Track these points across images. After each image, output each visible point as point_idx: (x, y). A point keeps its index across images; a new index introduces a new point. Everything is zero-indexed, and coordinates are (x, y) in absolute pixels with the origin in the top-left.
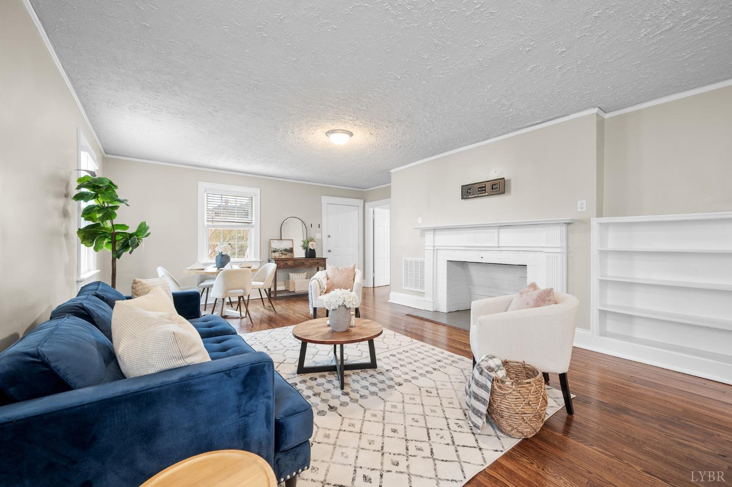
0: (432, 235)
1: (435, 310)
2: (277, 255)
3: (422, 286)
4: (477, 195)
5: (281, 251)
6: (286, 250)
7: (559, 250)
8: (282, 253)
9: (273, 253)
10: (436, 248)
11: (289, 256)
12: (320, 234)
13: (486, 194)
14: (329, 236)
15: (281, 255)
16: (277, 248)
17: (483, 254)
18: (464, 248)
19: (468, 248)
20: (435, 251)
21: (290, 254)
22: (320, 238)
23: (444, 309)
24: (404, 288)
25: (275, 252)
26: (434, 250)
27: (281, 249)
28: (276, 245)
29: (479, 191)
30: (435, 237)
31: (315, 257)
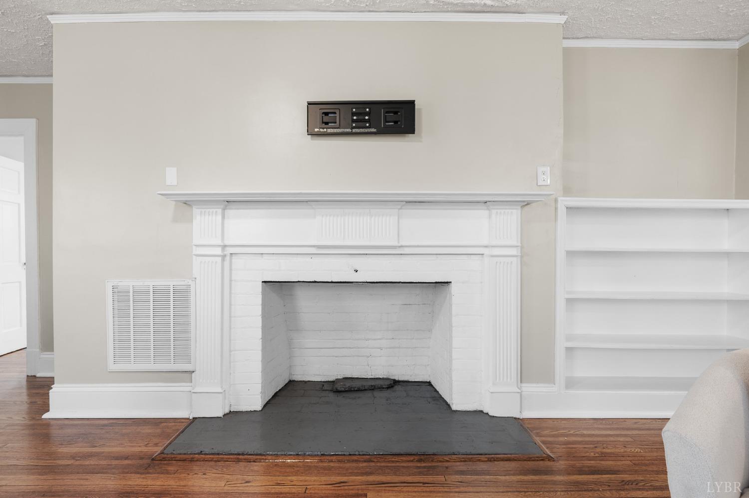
0: (219, 217)
1: (227, 411)
3: (184, 353)
4: (349, 130)
7: (514, 252)
10: (230, 250)
13: (373, 130)
17: (357, 262)
18: (314, 251)
19: (323, 250)
20: (228, 258)
23: (255, 402)
24: (112, 367)
26: (224, 257)
29: (353, 121)
30: (226, 221)
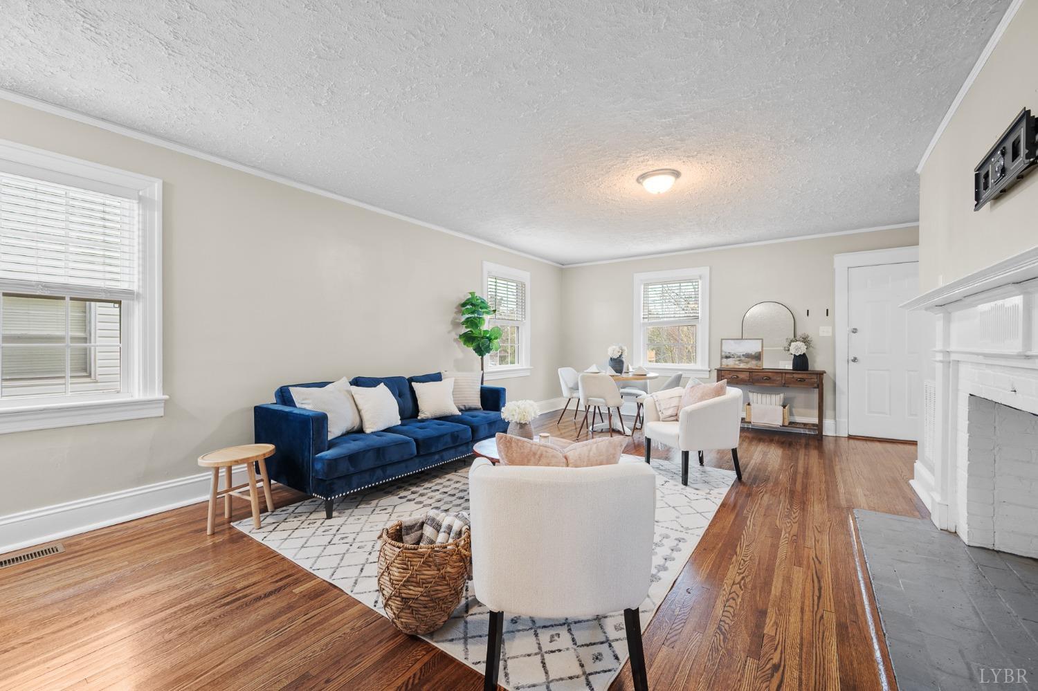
2: (731, 363)
5: (740, 357)
6: (748, 356)
8: (739, 360)
9: (724, 360)
11: (752, 364)
12: (830, 329)
14: (855, 331)
15: (737, 362)
16: (733, 352)
21: (754, 362)
22: (830, 334)
25: (727, 357)
27: (739, 354)
28: (730, 347)
31: (807, 370)
